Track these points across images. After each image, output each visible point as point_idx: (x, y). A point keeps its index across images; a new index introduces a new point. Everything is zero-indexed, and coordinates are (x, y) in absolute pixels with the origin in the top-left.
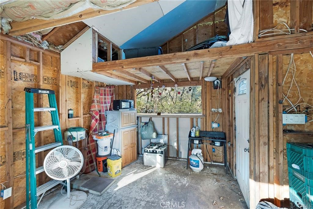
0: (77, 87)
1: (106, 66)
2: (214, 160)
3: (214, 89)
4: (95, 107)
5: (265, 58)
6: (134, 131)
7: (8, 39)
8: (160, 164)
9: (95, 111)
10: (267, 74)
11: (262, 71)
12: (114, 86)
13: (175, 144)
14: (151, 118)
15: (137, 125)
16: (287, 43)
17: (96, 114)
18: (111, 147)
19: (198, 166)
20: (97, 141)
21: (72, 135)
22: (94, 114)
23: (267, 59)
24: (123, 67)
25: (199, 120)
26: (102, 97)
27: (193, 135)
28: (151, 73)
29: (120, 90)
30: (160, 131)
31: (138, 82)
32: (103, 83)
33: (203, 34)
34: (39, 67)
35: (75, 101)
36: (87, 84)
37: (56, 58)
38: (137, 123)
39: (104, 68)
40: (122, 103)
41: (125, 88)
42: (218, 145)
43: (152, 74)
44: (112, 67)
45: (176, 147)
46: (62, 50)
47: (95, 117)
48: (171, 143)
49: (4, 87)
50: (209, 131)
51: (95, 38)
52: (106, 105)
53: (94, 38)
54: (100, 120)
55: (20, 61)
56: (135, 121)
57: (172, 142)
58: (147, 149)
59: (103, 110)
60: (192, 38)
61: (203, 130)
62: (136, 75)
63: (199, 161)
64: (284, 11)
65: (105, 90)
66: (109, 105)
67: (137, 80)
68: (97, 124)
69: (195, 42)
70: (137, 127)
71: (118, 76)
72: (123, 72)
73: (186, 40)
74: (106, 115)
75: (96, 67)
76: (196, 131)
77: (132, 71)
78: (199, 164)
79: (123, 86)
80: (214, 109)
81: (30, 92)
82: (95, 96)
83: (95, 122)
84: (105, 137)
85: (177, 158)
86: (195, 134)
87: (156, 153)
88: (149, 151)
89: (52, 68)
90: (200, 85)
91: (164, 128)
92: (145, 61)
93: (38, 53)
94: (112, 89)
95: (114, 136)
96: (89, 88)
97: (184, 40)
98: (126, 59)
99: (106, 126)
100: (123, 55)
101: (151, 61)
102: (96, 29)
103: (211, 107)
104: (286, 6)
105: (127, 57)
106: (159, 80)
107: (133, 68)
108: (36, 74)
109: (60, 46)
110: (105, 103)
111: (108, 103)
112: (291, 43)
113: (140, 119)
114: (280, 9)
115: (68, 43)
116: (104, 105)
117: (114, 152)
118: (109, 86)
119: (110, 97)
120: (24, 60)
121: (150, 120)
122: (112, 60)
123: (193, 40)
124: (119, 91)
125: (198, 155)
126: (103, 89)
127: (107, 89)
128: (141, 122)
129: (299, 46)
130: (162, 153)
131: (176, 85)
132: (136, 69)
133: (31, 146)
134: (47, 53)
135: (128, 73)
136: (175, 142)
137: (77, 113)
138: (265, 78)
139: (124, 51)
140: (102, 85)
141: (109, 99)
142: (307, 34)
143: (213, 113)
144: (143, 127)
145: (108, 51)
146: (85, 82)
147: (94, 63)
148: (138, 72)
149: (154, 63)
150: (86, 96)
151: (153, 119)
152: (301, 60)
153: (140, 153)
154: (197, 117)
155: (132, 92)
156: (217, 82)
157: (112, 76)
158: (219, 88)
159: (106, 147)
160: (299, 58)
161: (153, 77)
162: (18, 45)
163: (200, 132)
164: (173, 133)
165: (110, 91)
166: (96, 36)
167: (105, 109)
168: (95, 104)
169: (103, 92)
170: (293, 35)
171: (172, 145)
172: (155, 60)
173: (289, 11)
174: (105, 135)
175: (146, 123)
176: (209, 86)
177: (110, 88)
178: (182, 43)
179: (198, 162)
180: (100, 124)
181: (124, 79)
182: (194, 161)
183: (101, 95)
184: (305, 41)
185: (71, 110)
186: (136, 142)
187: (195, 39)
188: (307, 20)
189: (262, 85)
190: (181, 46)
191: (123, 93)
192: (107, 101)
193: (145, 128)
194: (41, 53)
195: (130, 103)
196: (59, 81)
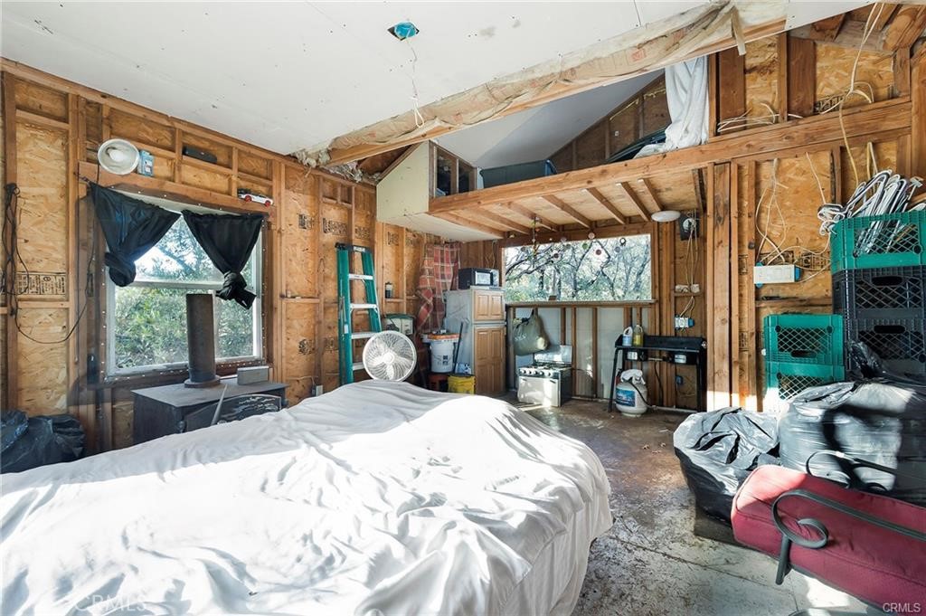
0: (398, 245)
1: (451, 202)
2: (682, 404)
3: (682, 240)
4: (426, 283)
5: (725, 171)
6: (498, 333)
7: (320, 173)
8: (551, 400)
9: (425, 289)
10: (728, 199)
11: (719, 193)
12: (458, 243)
13: (589, 368)
14: (537, 310)
15: (506, 321)
16: (764, 141)
17: (428, 295)
18: (455, 361)
19: (632, 404)
20: (429, 344)
21: (394, 325)
22: (423, 295)
23: (728, 172)
24: (479, 203)
25: (645, 312)
26: (437, 264)
27: (627, 343)
28: (532, 210)
29: (471, 253)
30: (555, 336)
31: (509, 233)
32: (439, 237)
33: (657, 115)
34: (350, 211)
35: (394, 269)
36: (412, 238)
37: (370, 194)
38: (505, 318)
39: (448, 206)
40: (477, 273)
41: (482, 246)
42: (682, 361)
43: (536, 212)
44: (460, 204)
45: (591, 374)
46: (380, 180)
47: (425, 301)
48: (580, 365)
49: (314, 241)
50: (669, 334)
51: (433, 155)
52: (443, 281)
53: (431, 156)
54: (435, 309)
55: (329, 204)
56: (502, 313)
57: (583, 362)
58: (526, 369)
59: (439, 290)
60: (631, 126)
61: (653, 334)
62: (504, 216)
63: (634, 393)
64: (767, 82)
65: (442, 252)
66: (450, 281)
67: (507, 228)
68: (429, 315)
69: (637, 135)
70: (506, 326)
71: (470, 222)
72: (478, 212)
73: (617, 133)
74: (445, 300)
75: (434, 207)
76: (634, 334)
77: (496, 209)
78: (633, 398)
79: (477, 242)
80: (683, 287)
81: (344, 249)
82: (426, 262)
83: (425, 310)
84: (444, 336)
85: (592, 397)
86: (633, 340)
87: (543, 376)
88: (528, 373)
89: (364, 212)
90: (647, 233)
91: (564, 331)
92: (516, 190)
93: (349, 189)
94: (455, 250)
95: (460, 338)
96: (415, 247)
97: (612, 134)
98: (485, 187)
99: (445, 320)
100: (479, 181)
101: (526, 189)
102: (434, 141)
103: (673, 282)
104: (771, 72)
105: (486, 185)
106: (551, 225)
107: (497, 203)
108: (346, 222)
109: (377, 175)
110: (443, 277)
111: (449, 278)
112: (771, 140)
113: (512, 312)
114: (759, 79)
115: (390, 168)
116: (441, 281)
117: (461, 368)
118: (451, 244)
119: (452, 265)
120: (335, 202)
121: (533, 313)
122: (460, 192)
123: (632, 132)
124: (468, 254)
125: (634, 381)
126: (438, 248)
127: (446, 249)
128: (514, 317)
129: (785, 145)
130: (555, 376)
131: (592, 236)
132: (502, 204)
133: (347, 329)
134: (360, 187)
135: (488, 214)
136: (587, 362)
137: (398, 291)
138: (725, 205)
139: (482, 173)
140: (437, 241)
141: (449, 268)
142: (801, 122)
143: (676, 295)
144: (518, 327)
145: (452, 175)
146: (410, 235)
147: (431, 198)
148: (508, 211)
149: (533, 191)
150: (410, 261)
151: (541, 312)
152: (797, 168)
153: (513, 385)
154: (641, 306)
155: (495, 256)
156: (690, 223)
157: (458, 222)
158: (693, 237)
159: (445, 357)
160: (794, 164)
161: (537, 219)
162: (328, 180)
163: (645, 338)
164: (585, 341)
165: (452, 253)
166: (435, 151)
167: (442, 289)
168: (427, 277)
169: (439, 256)
170: (777, 126)
171: (583, 368)
172: (533, 186)
173: (776, 81)
174: (444, 334)
175: (524, 320)
176: (669, 234)
177: (452, 247)
178: (607, 142)
179: (632, 395)
180: (434, 315)
181: (480, 226)
182: (625, 392)
183: (436, 261)
184: (796, 134)
185: (388, 283)
186: (502, 356)
187: (637, 129)
188: (805, 97)
189: (720, 219)
190: (604, 147)
191: (477, 257)
192: (445, 273)
193: (523, 330)
194: (353, 188)
195: (492, 275)
196: (373, 234)
